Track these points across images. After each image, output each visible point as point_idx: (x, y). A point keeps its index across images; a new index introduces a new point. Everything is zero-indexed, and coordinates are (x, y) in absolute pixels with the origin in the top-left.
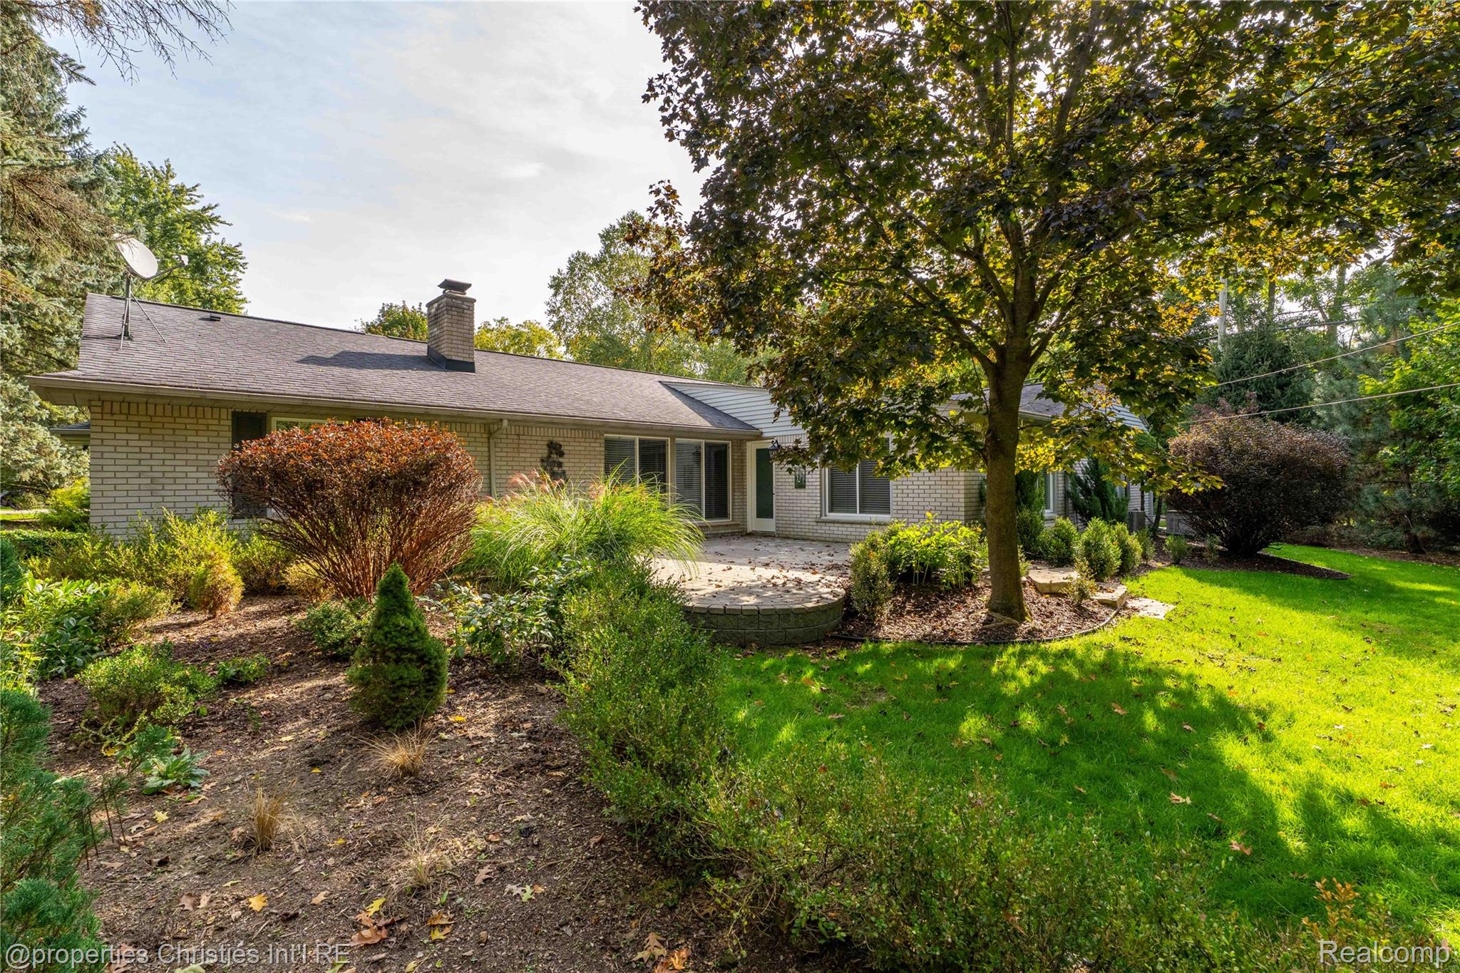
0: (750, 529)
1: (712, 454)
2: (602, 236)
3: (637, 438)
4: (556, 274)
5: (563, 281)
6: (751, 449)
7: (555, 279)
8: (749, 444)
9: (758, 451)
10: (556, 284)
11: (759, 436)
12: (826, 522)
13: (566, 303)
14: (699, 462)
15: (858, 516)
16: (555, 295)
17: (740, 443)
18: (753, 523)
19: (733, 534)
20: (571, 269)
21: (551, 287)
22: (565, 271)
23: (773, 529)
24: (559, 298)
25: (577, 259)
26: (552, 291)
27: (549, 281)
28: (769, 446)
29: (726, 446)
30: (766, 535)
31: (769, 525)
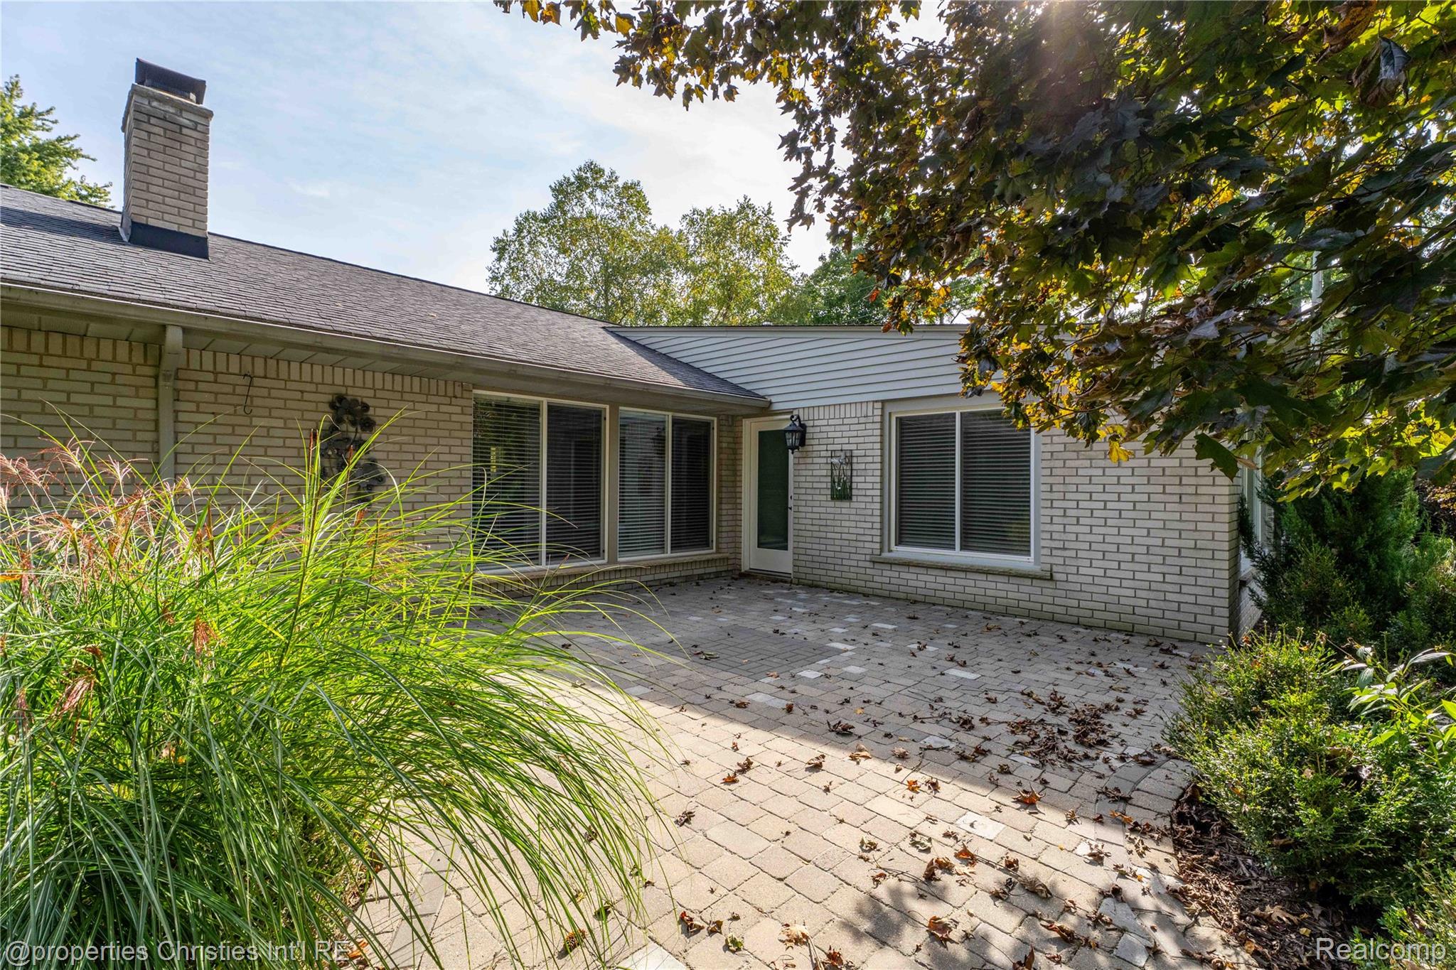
0: (745, 567)
1: (685, 440)
2: (553, 190)
3: (545, 401)
4: (501, 236)
5: (508, 244)
6: (750, 430)
7: (499, 241)
8: (746, 422)
9: (763, 436)
10: (501, 248)
11: (765, 409)
12: (892, 563)
13: (512, 270)
14: (662, 453)
15: (956, 555)
16: (499, 260)
17: (732, 421)
18: (752, 556)
19: (718, 575)
20: (519, 231)
21: (494, 250)
22: (511, 232)
23: (789, 569)
24: (504, 264)
25: (526, 219)
26: (495, 255)
27: (492, 243)
28: (786, 425)
29: (707, 425)
30: (774, 579)
31: (781, 561)
